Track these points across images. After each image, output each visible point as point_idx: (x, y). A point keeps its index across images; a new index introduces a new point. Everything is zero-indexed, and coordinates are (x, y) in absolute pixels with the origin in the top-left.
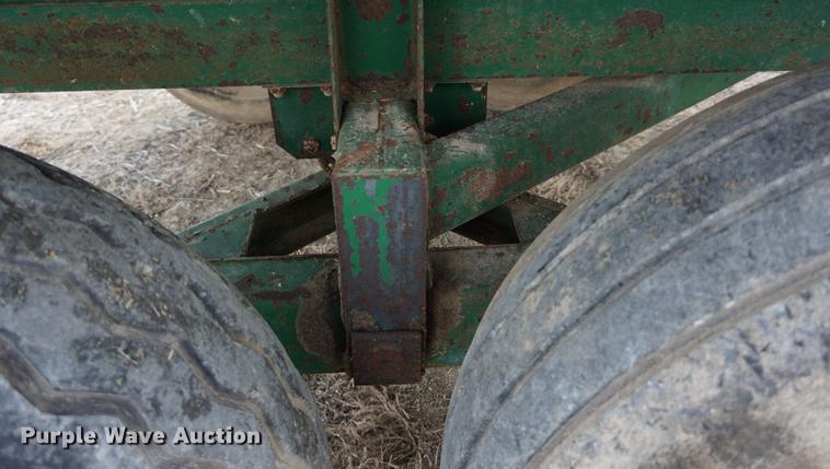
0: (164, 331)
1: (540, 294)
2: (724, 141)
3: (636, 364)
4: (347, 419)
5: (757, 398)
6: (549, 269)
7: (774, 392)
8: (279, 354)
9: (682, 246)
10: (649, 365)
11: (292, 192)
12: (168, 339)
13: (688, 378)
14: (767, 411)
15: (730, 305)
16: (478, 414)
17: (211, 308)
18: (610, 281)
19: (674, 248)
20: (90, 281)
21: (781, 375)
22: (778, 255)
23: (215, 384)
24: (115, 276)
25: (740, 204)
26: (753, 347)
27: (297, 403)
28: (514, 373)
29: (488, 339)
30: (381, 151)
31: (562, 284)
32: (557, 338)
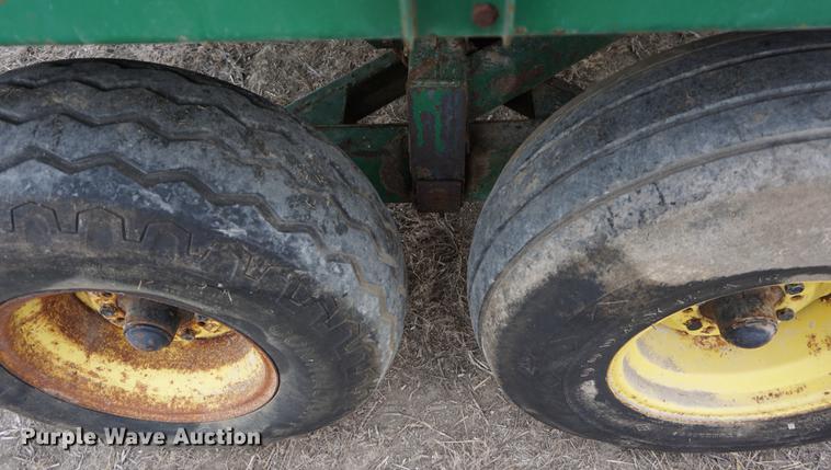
0: (323, 191)
1: (524, 174)
2: (629, 97)
3: (563, 218)
4: (409, 230)
5: (609, 237)
6: (532, 159)
7: (616, 236)
8: (377, 198)
9: (594, 159)
10: (568, 218)
11: (372, 69)
12: (324, 194)
13: (583, 227)
14: (613, 243)
15: (606, 193)
16: (488, 236)
17: (342, 175)
18: (557, 173)
19: (589, 159)
20: (289, 167)
21: (620, 228)
22: (631, 170)
23: (348, 217)
24: (299, 163)
25: (623, 140)
26: (612, 214)
27: (387, 225)
28: (507, 216)
29: (496, 195)
30: (438, 66)
31: (535, 171)
32: (530, 200)
